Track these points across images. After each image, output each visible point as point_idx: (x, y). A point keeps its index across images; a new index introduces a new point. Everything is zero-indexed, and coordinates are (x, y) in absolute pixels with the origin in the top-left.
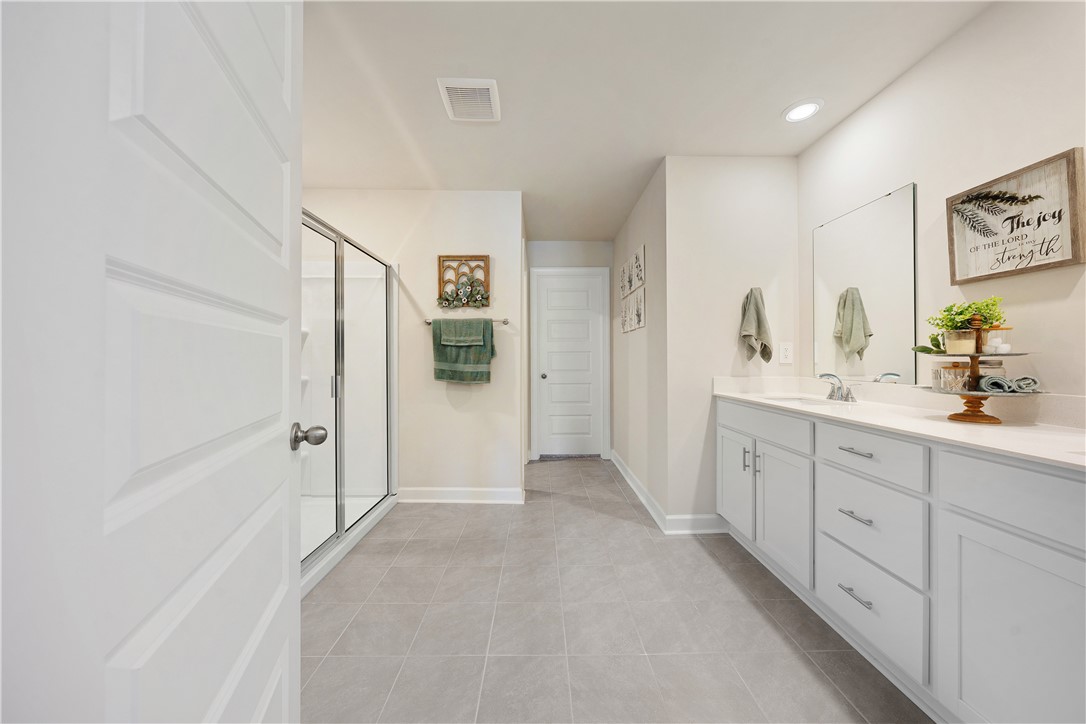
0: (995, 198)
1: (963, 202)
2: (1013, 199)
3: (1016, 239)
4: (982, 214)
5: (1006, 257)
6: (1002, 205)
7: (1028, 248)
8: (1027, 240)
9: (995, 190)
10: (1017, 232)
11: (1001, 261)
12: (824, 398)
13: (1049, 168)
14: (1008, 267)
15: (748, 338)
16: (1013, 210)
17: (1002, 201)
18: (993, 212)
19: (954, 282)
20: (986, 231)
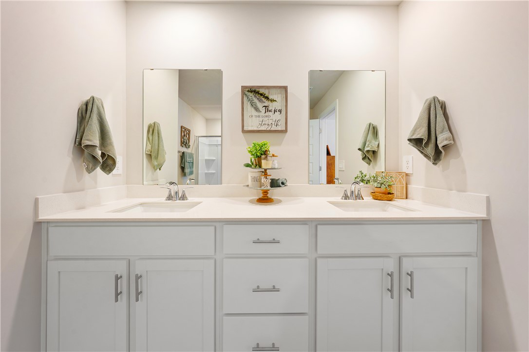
0: (261, 95)
1: (248, 91)
2: (267, 98)
3: (267, 116)
4: (256, 100)
5: (263, 124)
6: (263, 99)
7: (271, 122)
8: (270, 118)
9: (261, 91)
10: (267, 114)
11: (261, 125)
12: (163, 200)
13: (279, 90)
14: (263, 128)
15: (90, 149)
16: (267, 103)
17: (264, 97)
18: (260, 101)
19: (244, 131)
20: (257, 109)
